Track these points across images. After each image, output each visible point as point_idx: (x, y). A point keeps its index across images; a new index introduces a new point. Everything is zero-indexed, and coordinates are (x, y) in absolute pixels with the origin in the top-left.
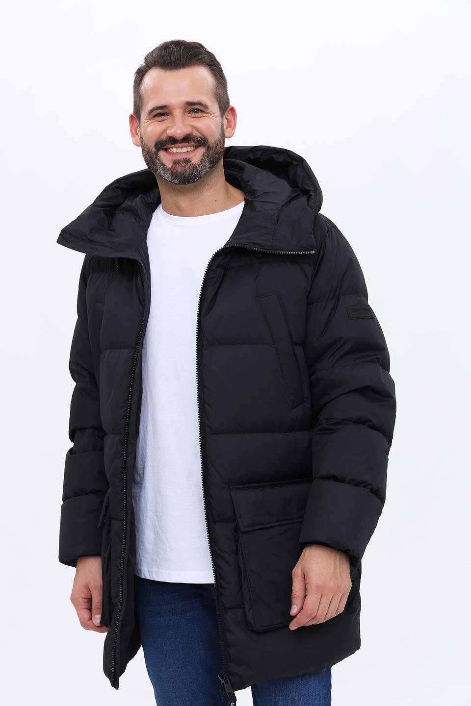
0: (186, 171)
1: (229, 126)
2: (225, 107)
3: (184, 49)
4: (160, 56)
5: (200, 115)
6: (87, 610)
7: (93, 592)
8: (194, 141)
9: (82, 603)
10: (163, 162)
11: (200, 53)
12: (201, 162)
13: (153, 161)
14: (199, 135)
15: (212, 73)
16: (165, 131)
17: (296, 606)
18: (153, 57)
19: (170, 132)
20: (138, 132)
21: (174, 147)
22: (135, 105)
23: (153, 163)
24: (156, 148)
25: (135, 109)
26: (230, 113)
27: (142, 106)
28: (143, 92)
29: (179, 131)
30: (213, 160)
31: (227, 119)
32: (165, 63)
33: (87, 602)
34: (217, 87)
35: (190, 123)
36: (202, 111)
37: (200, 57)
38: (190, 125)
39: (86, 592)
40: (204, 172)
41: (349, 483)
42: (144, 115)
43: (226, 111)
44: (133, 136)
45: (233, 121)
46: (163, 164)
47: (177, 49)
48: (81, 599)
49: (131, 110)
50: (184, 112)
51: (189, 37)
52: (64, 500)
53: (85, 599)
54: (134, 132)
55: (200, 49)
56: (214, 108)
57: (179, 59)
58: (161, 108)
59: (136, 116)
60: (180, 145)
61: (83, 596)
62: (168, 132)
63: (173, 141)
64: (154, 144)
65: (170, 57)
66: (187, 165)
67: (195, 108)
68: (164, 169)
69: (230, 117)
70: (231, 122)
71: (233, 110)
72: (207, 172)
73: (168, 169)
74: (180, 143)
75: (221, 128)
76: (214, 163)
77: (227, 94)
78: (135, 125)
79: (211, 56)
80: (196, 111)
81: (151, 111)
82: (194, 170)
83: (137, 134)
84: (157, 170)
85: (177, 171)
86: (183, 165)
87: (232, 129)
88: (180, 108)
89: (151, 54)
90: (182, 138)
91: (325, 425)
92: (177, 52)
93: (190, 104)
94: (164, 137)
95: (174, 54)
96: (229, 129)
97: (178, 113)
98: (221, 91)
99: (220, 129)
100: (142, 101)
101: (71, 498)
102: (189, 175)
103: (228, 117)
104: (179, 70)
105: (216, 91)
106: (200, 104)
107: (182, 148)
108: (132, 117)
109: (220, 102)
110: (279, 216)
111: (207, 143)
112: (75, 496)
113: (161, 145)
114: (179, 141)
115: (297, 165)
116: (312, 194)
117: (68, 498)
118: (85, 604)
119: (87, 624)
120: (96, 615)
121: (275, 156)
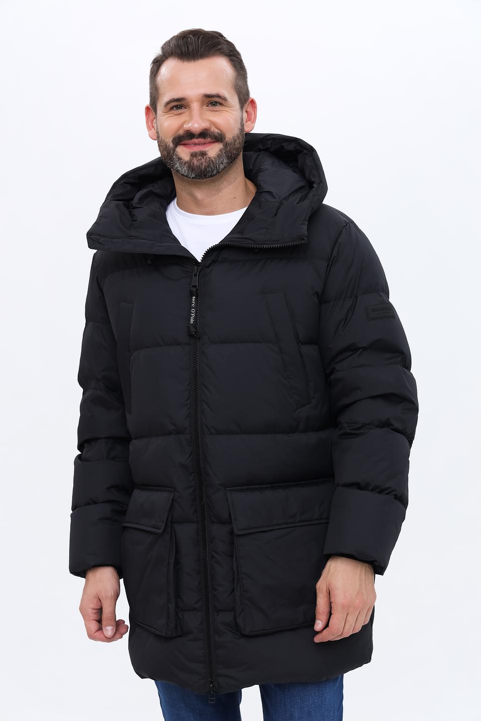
0: (202, 164)
1: (249, 119)
2: (245, 99)
3: (203, 38)
4: (178, 46)
5: (218, 108)
6: (94, 622)
7: (104, 602)
8: (210, 136)
9: (92, 615)
10: (180, 156)
11: (219, 43)
12: (218, 156)
13: (170, 156)
14: (217, 130)
15: (231, 64)
16: (182, 126)
17: (320, 622)
18: (170, 46)
19: (187, 126)
20: (155, 125)
22: (151, 96)
23: (170, 159)
25: (151, 101)
26: (250, 104)
27: (158, 98)
28: (160, 83)
29: (196, 125)
30: (231, 156)
31: (246, 112)
32: (182, 53)
33: (95, 613)
34: (237, 78)
35: (208, 118)
36: (221, 104)
37: (219, 47)
38: (208, 120)
39: (95, 602)
40: (222, 166)
41: (372, 490)
42: (160, 107)
43: (246, 103)
44: (149, 128)
45: (253, 113)
47: (195, 39)
48: (90, 609)
49: (147, 102)
50: (202, 104)
51: (208, 26)
52: (73, 510)
53: (94, 609)
54: (150, 124)
55: (219, 39)
56: (233, 100)
57: (197, 50)
58: (178, 100)
59: (153, 109)
60: (196, 141)
61: (92, 606)
62: (185, 126)
63: (190, 135)
64: (171, 139)
65: (188, 48)
66: (203, 158)
67: (213, 101)
68: (181, 164)
69: (250, 109)
70: (251, 114)
71: (253, 102)
72: (225, 167)
73: (186, 163)
74: (197, 139)
75: (241, 123)
76: (232, 159)
77: (247, 85)
78: (152, 116)
79: (231, 45)
80: (214, 104)
81: (168, 103)
82: (210, 164)
83: (153, 127)
84: (173, 166)
85: (193, 164)
86: (199, 158)
87: (252, 122)
88: (198, 101)
89: (168, 44)
90: (199, 133)
91: (348, 431)
92: (195, 42)
93: (208, 96)
94: (181, 132)
95: (192, 44)
96: (249, 122)
97: (195, 106)
98: (240, 83)
99: (239, 125)
100: (158, 92)
101: (81, 507)
102: (205, 168)
103: (248, 110)
104: (197, 61)
105: (236, 83)
106: (218, 96)
108: (147, 109)
109: (240, 94)
110: (278, 209)
111: (225, 138)
112: (85, 506)
113: (179, 140)
114: (196, 136)
115: (307, 154)
116: (315, 185)
117: (78, 507)
118: (94, 615)
119: (95, 634)
120: (107, 626)
121: (285, 144)
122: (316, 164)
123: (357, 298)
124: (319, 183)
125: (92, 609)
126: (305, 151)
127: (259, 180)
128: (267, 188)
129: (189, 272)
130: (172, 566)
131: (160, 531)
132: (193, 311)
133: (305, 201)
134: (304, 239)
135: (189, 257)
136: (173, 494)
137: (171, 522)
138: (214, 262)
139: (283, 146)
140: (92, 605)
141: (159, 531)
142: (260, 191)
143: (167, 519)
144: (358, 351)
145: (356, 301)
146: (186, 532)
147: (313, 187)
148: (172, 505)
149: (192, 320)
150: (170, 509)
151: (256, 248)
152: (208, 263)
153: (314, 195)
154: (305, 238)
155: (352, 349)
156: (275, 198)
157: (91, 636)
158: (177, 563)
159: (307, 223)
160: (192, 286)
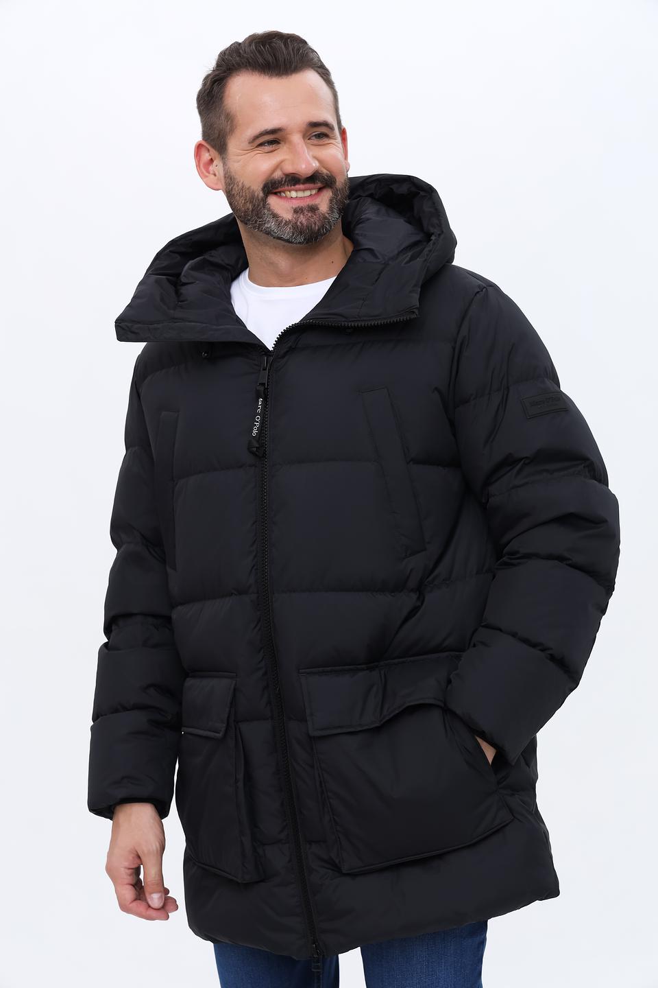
0: (314, 224)
5: (326, 141)
6: (130, 887)
7: (146, 859)
9: (126, 877)
10: (275, 212)
12: (330, 210)
13: (257, 211)
14: (326, 171)
16: (278, 166)
19: (289, 169)
21: (292, 190)
23: (257, 215)
27: (231, 131)
33: (130, 875)
36: (326, 136)
39: (131, 858)
42: (237, 142)
46: (275, 216)
48: (123, 869)
50: (305, 137)
52: (94, 720)
53: (129, 869)
54: (203, 168)
57: (289, 60)
58: (273, 131)
60: (301, 186)
61: (126, 864)
62: (285, 167)
63: (293, 180)
64: (262, 186)
66: (315, 215)
67: (319, 132)
68: (278, 223)
73: (287, 223)
74: (303, 183)
80: (320, 136)
81: (256, 137)
82: (323, 221)
84: (262, 224)
85: (301, 224)
86: (309, 215)
88: (300, 131)
92: (285, 50)
93: (314, 125)
94: (278, 175)
95: (281, 51)
97: (297, 138)
101: (106, 715)
102: (319, 230)
104: (290, 77)
106: (327, 125)
107: (304, 190)
108: (199, 147)
110: (381, 273)
111: (335, 183)
112: (112, 713)
113: (272, 187)
114: (302, 181)
115: (425, 196)
116: (433, 238)
117: (102, 716)
118: (129, 877)
119: (131, 905)
120: (153, 893)
121: (394, 187)
122: (436, 209)
123: (508, 392)
124: (439, 235)
125: (126, 868)
126: (422, 193)
127: (357, 234)
128: (367, 244)
129: (257, 365)
130: (241, 784)
131: (219, 735)
132: (258, 419)
133: (418, 259)
134: (414, 312)
135: (255, 345)
136: (234, 682)
137: (234, 721)
138: (291, 350)
139: (392, 189)
140: (124, 864)
141: (217, 735)
142: (357, 249)
143: (229, 717)
144: (517, 465)
145: (507, 395)
146: (257, 734)
147: (430, 240)
148: (234, 696)
149: (255, 431)
150: (231, 703)
151: (348, 328)
152: (282, 352)
153: (430, 251)
154: (416, 311)
155: (509, 462)
156: (375, 256)
157: (124, 907)
158: (248, 778)
159: (419, 290)
160: (260, 384)
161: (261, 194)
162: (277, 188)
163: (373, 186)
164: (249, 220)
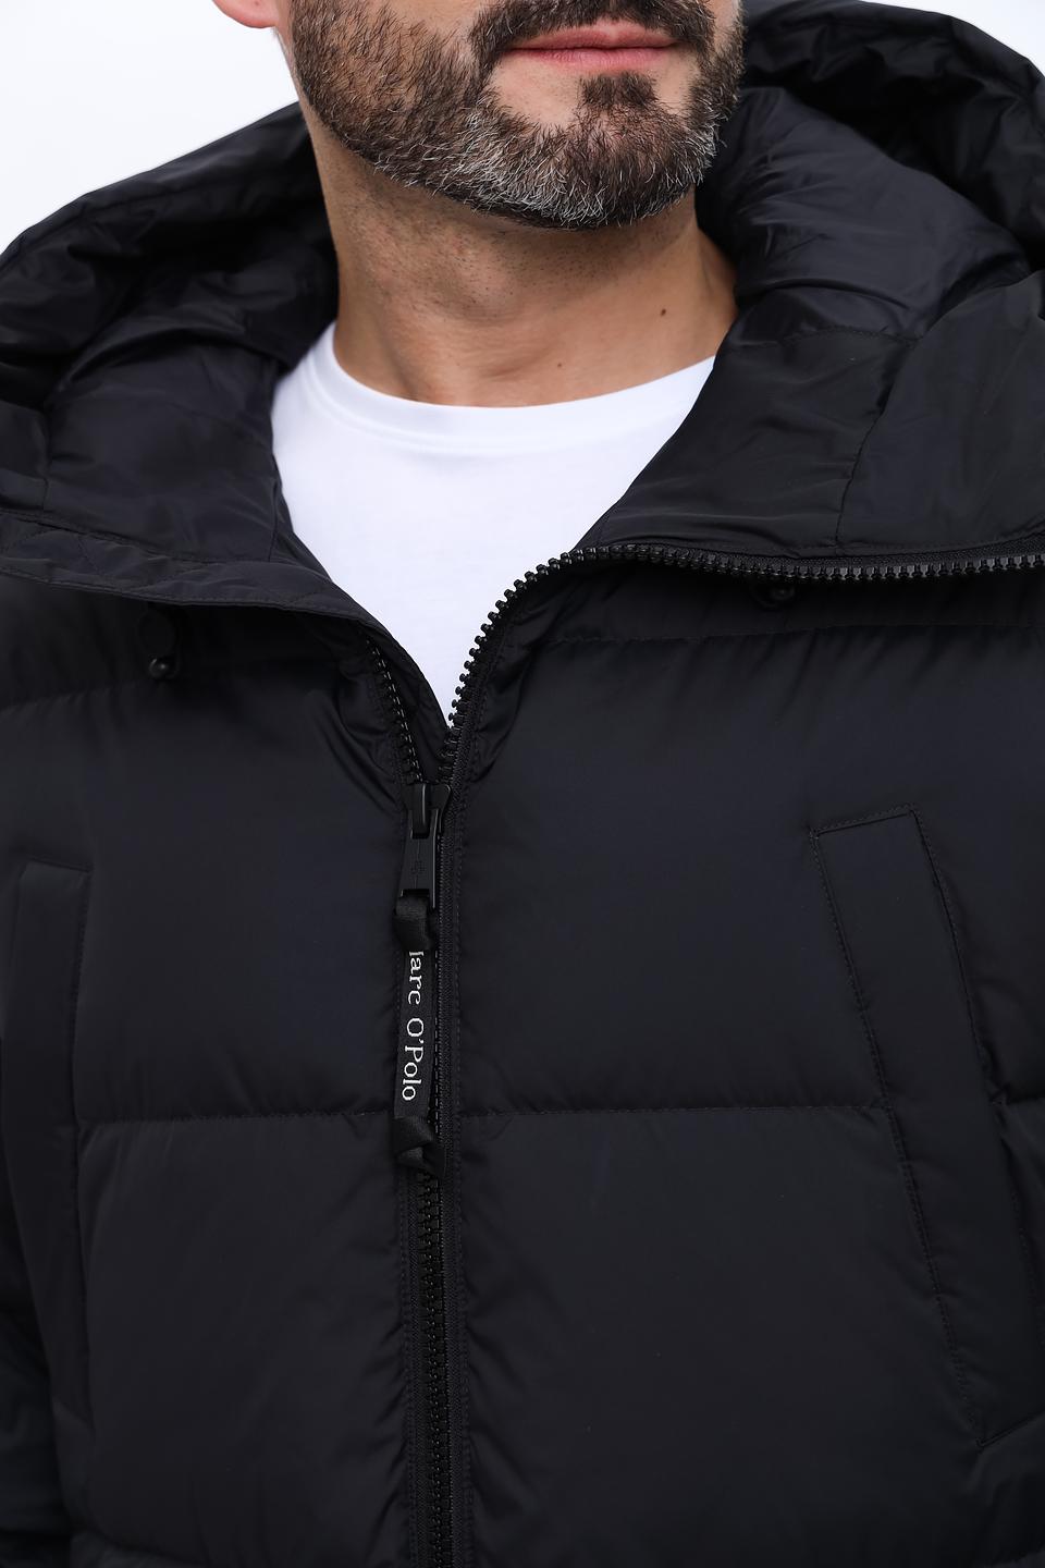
0: (645, 149)
8: (668, 21)
24: (480, 52)
46: (508, 128)
66: (645, 118)
68: (519, 147)
73: (550, 145)
85: (601, 149)
86: (628, 115)
102: (659, 175)
110: (891, 372)
121: (886, 47)
132: (415, 1028)
139: (876, 58)
149: (410, 1082)
151: (782, 582)
160: (407, 892)
161: (466, 56)
162: (533, 33)
163: (808, 36)
164: (387, 146)
